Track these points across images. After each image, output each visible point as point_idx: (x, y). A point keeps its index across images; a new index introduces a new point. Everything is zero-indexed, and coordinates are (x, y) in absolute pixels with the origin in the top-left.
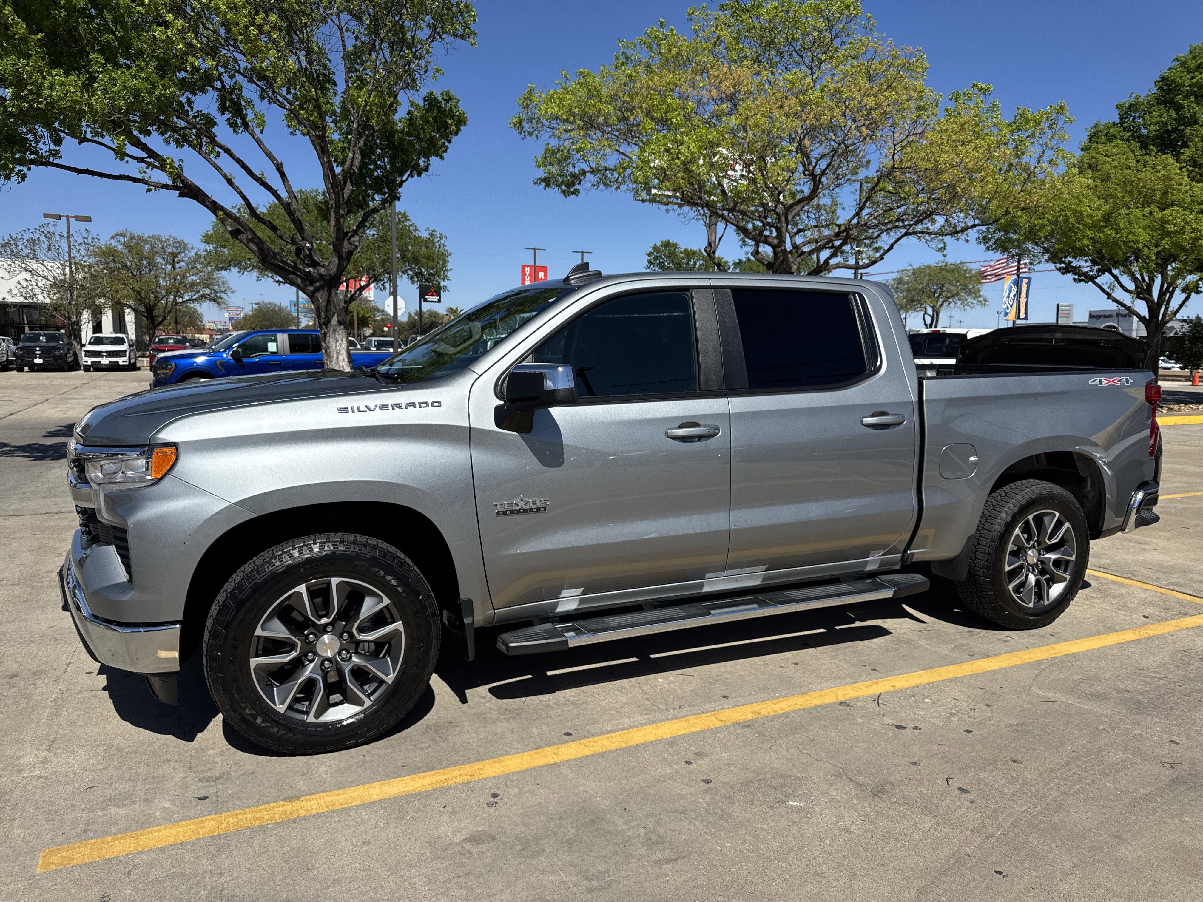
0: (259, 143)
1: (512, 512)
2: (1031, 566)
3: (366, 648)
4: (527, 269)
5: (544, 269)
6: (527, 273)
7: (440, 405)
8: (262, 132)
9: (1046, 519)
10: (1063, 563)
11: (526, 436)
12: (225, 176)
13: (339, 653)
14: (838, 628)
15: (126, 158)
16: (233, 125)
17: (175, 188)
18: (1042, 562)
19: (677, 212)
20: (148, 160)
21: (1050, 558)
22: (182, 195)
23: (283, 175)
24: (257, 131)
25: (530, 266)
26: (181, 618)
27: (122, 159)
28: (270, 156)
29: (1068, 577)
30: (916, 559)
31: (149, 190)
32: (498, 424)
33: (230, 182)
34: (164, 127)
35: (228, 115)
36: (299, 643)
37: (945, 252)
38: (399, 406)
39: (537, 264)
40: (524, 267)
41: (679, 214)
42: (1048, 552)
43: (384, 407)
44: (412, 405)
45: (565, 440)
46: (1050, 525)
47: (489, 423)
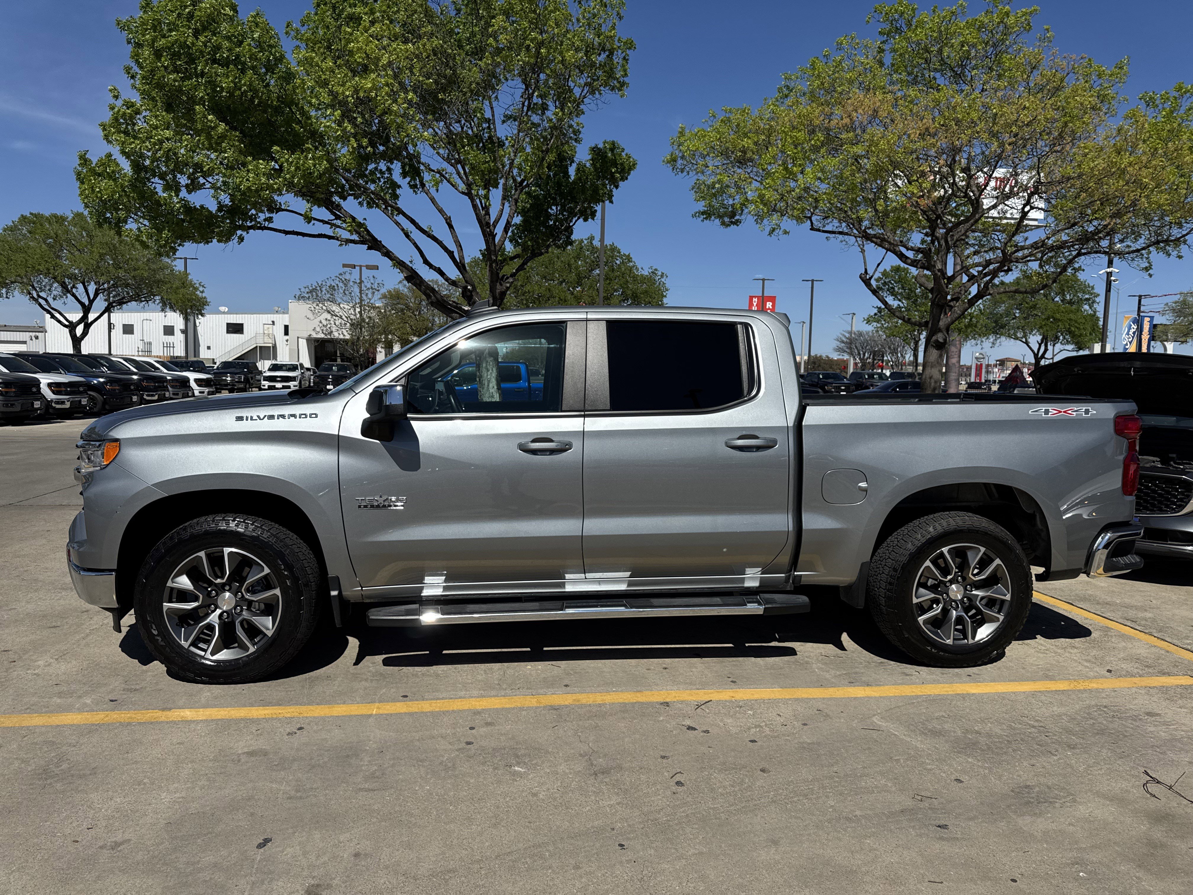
0: (433, 200)
1: (372, 506)
2: (955, 601)
3: (257, 607)
4: (755, 300)
5: (773, 299)
6: (755, 304)
7: (316, 417)
8: (437, 190)
9: (970, 554)
10: (998, 602)
11: (386, 443)
12: (403, 230)
13: (235, 608)
14: (747, 645)
15: (313, 222)
16: (413, 187)
17: (362, 242)
18: (969, 599)
19: (839, 240)
20: (335, 222)
21: (978, 595)
22: (369, 248)
23: (451, 226)
24: (433, 191)
25: (758, 297)
26: (115, 567)
27: (309, 222)
28: (441, 211)
29: (1001, 618)
30: (804, 581)
31: (341, 245)
32: (363, 433)
33: (407, 235)
34: (358, 191)
35: (408, 179)
36: (201, 596)
37: (1150, 272)
38: (283, 416)
39: (765, 295)
40: (751, 298)
41: (842, 241)
42: (977, 588)
43: (271, 417)
44: (294, 416)
45: (421, 449)
46: (974, 559)
47: (356, 434)
